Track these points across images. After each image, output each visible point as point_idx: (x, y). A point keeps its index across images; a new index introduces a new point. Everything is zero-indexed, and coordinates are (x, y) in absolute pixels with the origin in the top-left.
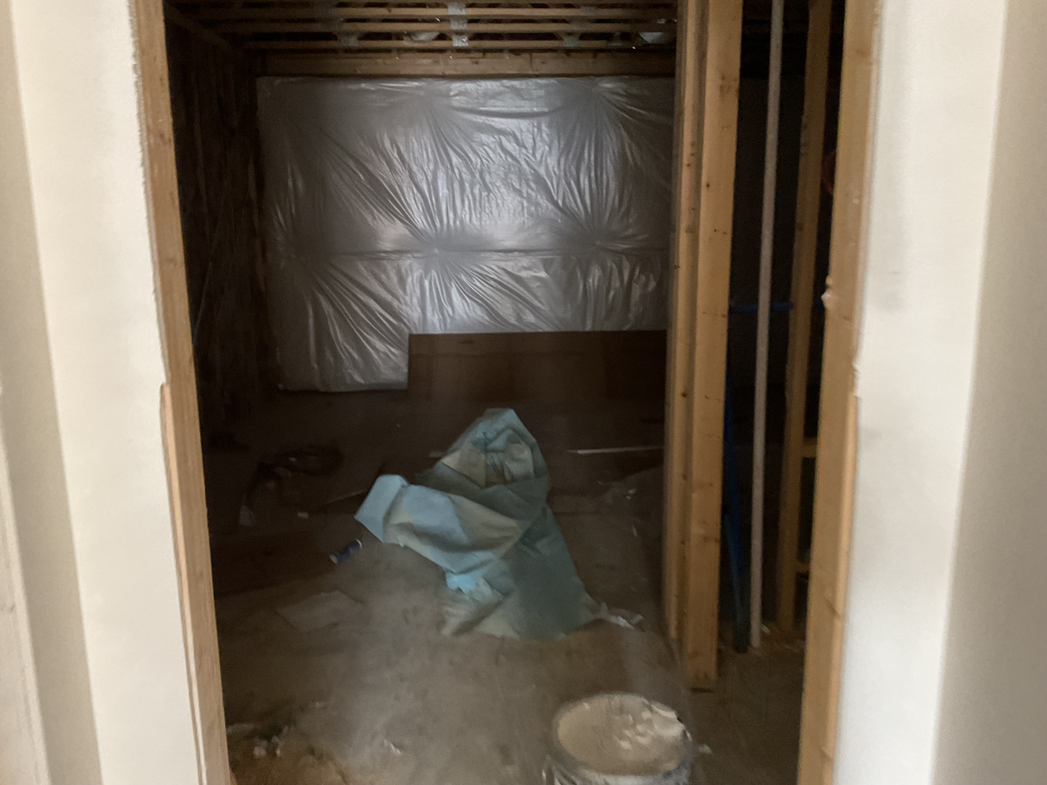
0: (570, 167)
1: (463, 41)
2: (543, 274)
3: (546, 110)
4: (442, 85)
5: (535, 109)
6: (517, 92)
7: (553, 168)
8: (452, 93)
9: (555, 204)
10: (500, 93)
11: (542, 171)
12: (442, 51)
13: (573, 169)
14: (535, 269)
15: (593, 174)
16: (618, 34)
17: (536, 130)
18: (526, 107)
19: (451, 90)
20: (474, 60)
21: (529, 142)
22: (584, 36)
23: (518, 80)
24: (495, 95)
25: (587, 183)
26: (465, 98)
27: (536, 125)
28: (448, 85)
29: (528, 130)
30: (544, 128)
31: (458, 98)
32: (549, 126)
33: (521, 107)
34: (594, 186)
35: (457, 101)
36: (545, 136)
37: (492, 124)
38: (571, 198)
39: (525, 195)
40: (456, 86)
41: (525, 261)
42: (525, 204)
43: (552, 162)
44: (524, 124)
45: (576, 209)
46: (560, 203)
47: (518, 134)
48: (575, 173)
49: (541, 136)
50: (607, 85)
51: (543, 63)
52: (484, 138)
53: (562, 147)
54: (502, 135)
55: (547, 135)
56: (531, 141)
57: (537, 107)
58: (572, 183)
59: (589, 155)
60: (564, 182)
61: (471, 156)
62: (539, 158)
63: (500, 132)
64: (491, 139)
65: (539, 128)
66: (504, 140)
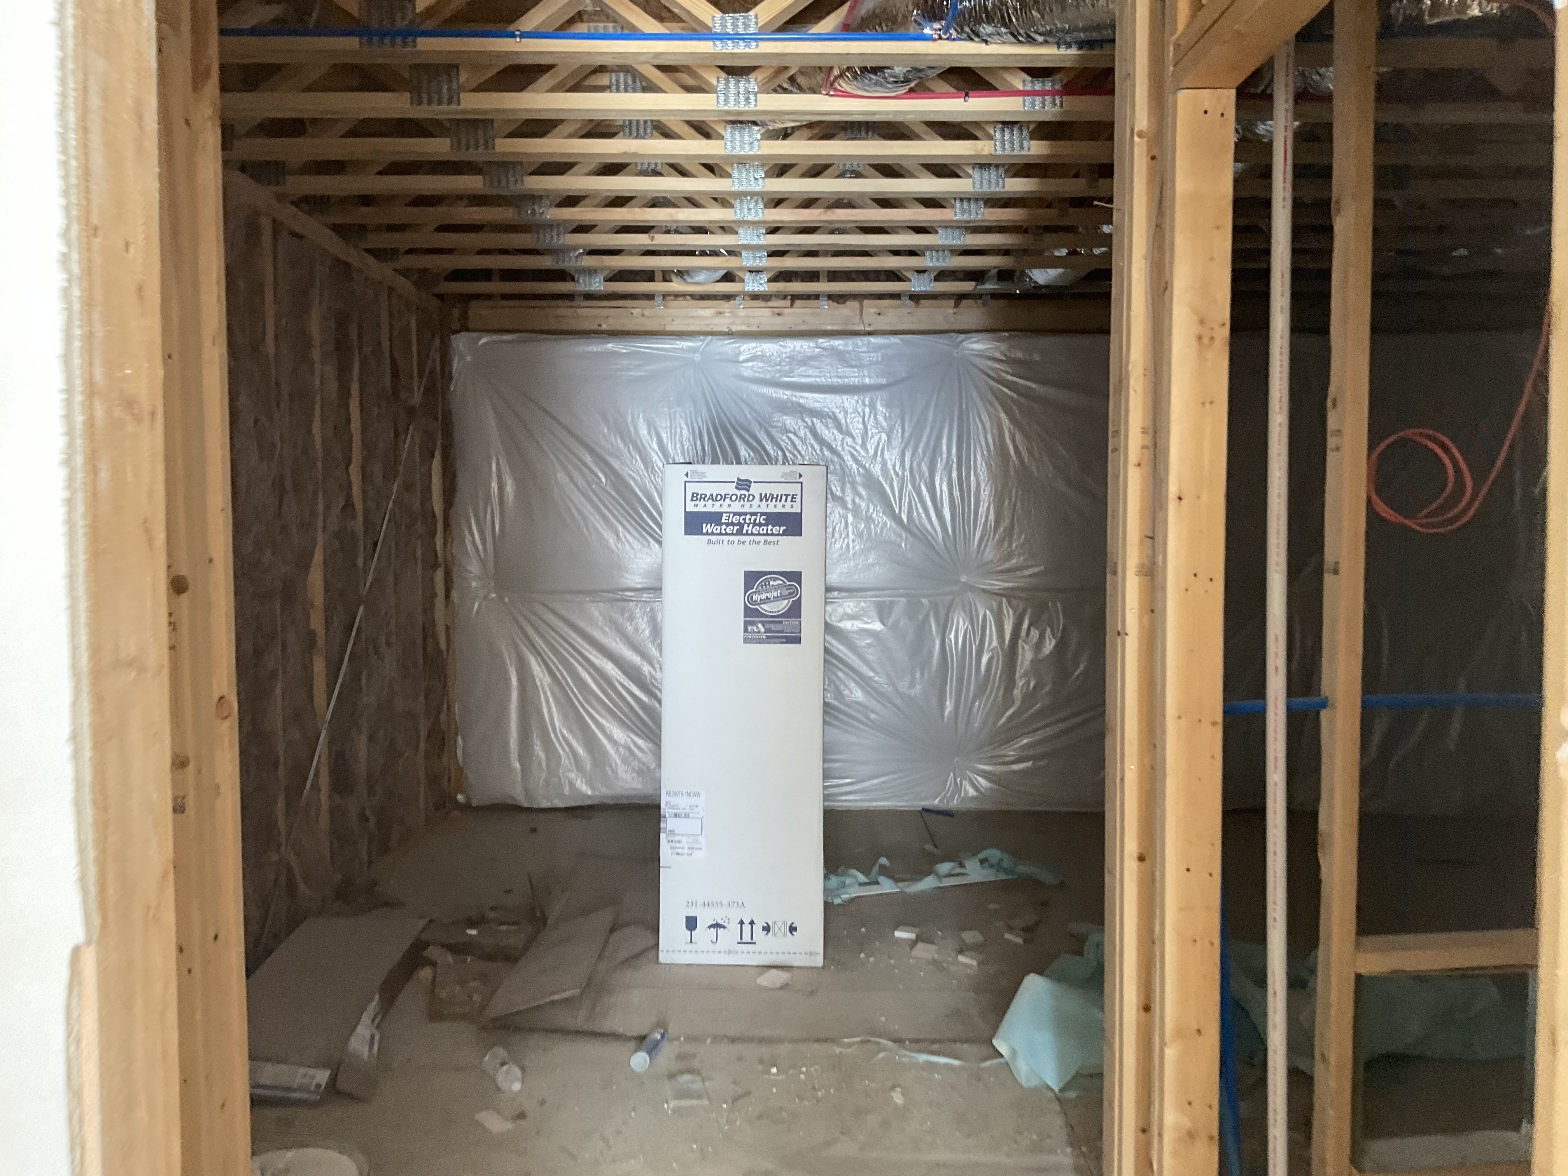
0: (919, 465)
1: (761, 284)
2: (877, 626)
3: (883, 381)
4: (728, 346)
5: (867, 380)
6: (840, 356)
7: (894, 466)
8: (741, 358)
9: (897, 519)
10: (812, 358)
11: (877, 470)
12: (728, 297)
13: (925, 468)
14: (865, 619)
15: (955, 475)
16: (994, 272)
17: (867, 410)
18: (854, 378)
19: (740, 353)
20: (776, 310)
21: (856, 428)
22: (942, 275)
23: (840, 339)
24: (806, 360)
25: (945, 488)
26: (760, 364)
27: (867, 403)
28: (737, 345)
29: (856, 411)
30: (880, 408)
31: (751, 364)
32: (888, 405)
33: (846, 377)
34: (956, 493)
35: (749, 369)
36: (880, 418)
37: (802, 401)
38: (921, 510)
39: (850, 506)
40: (749, 348)
41: (850, 606)
42: (850, 519)
43: (892, 457)
44: (849, 401)
45: (929, 527)
46: (904, 517)
47: (841, 416)
48: (927, 474)
49: (875, 418)
50: (978, 345)
51: (879, 314)
52: (790, 421)
53: (907, 435)
54: (817, 418)
55: (885, 418)
56: (861, 426)
57: (869, 377)
58: (923, 488)
59: (948, 448)
60: (910, 486)
61: (769, 447)
62: (872, 452)
63: (814, 413)
64: (800, 423)
65: (873, 407)
66: (819, 426)
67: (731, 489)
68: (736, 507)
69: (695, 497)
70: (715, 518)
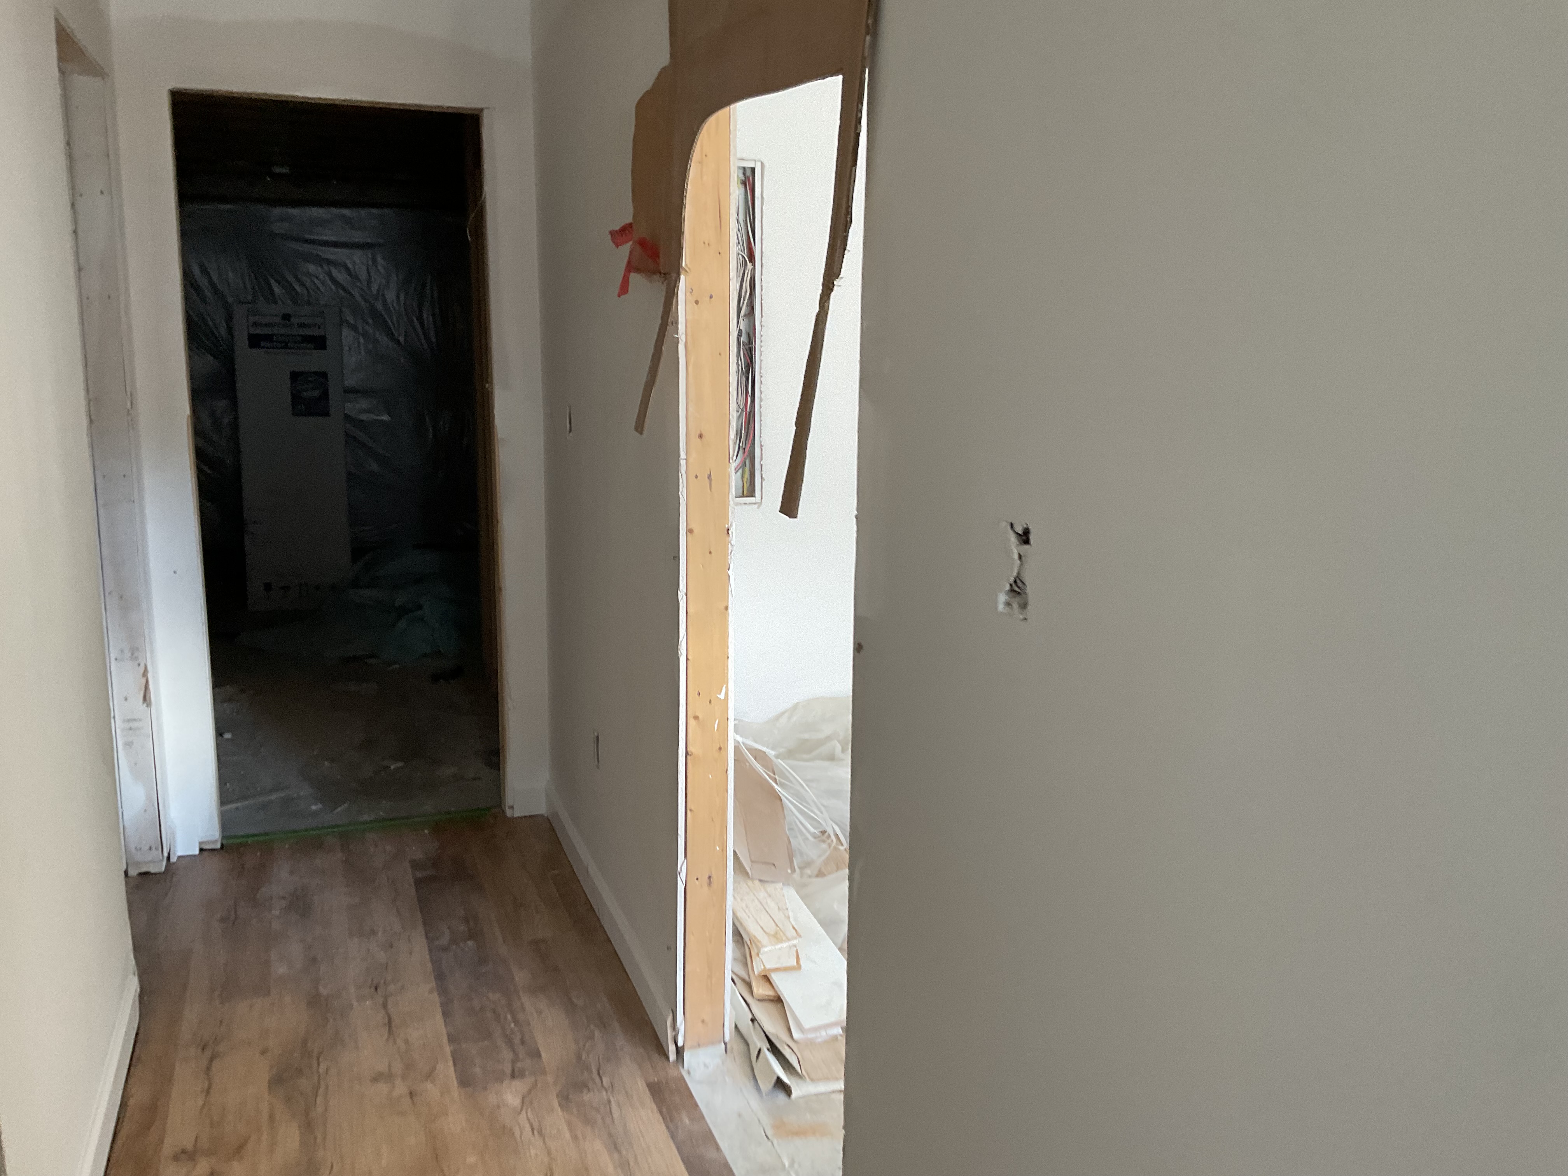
0: (411, 303)
2: (385, 418)
3: (381, 241)
4: (259, 209)
5: (369, 240)
6: (347, 221)
7: (392, 302)
8: (272, 219)
9: (397, 342)
10: (328, 221)
11: (379, 306)
13: (414, 305)
14: (377, 413)
15: (437, 312)
17: (370, 262)
18: (357, 237)
19: (271, 215)
20: (297, 186)
21: (363, 275)
23: (347, 208)
24: (323, 223)
25: (431, 318)
26: (288, 225)
27: (370, 256)
28: (267, 209)
29: (361, 262)
30: (379, 260)
31: (280, 224)
32: (384, 258)
33: (352, 237)
34: (439, 324)
35: (278, 228)
36: (380, 268)
37: (320, 253)
38: (414, 337)
39: (361, 331)
40: (277, 211)
41: (364, 403)
42: (362, 341)
43: (390, 296)
44: (356, 255)
45: (421, 348)
46: (402, 339)
47: (350, 266)
48: (417, 310)
49: (377, 268)
52: (311, 268)
53: (400, 280)
54: (333, 266)
55: (384, 267)
56: (366, 273)
57: (370, 238)
58: (415, 321)
59: (431, 291)
60: (404, 317)
61: (298, 288)
62: (374, 292)
63: (329, 262)
64: (320, 269)
65: (374, 260)
66: (334, 272)
67: (277, 320)
68: (282, 331)
69: (255, 324)
70: (269, 338)
